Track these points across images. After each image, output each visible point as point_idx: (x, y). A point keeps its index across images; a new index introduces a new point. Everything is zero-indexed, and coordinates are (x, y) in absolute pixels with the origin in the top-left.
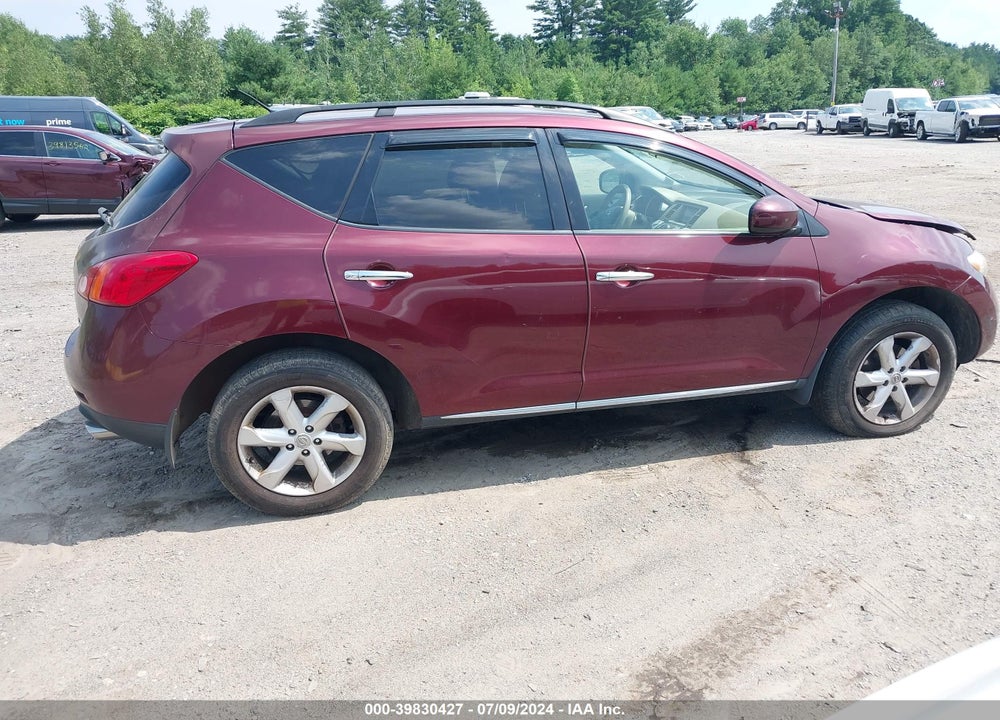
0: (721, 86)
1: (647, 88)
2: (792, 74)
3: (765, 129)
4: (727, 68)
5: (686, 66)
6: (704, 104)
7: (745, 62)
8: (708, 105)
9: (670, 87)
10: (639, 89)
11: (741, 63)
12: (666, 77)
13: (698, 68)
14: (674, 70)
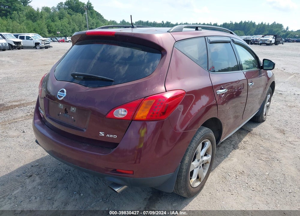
0: (47, 28)
1: (22, 27)
2: (68, 26)
3: (67, 42)
4: (48, 22)
5: (34, 20)
6: (43, 34)
7: (53, 21)
8: (44, 34)
9: (30, 27)
10: (19, 27)
11: (52, 21)
12: (28, 24)
13: (39, 22)
14: (30, 22)
